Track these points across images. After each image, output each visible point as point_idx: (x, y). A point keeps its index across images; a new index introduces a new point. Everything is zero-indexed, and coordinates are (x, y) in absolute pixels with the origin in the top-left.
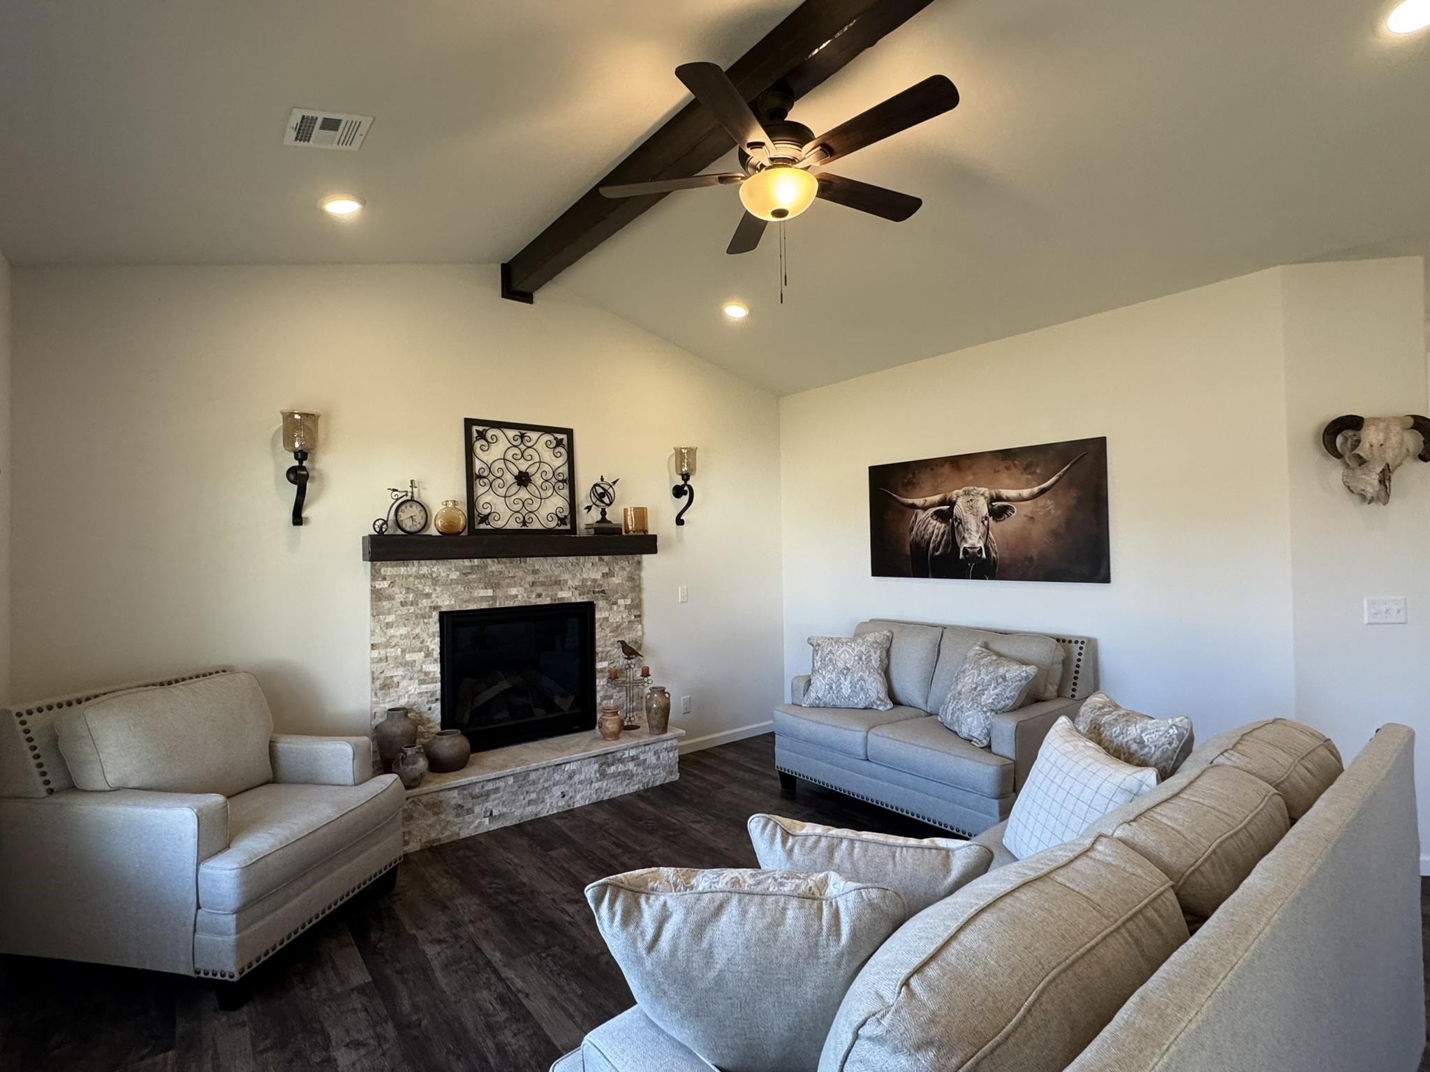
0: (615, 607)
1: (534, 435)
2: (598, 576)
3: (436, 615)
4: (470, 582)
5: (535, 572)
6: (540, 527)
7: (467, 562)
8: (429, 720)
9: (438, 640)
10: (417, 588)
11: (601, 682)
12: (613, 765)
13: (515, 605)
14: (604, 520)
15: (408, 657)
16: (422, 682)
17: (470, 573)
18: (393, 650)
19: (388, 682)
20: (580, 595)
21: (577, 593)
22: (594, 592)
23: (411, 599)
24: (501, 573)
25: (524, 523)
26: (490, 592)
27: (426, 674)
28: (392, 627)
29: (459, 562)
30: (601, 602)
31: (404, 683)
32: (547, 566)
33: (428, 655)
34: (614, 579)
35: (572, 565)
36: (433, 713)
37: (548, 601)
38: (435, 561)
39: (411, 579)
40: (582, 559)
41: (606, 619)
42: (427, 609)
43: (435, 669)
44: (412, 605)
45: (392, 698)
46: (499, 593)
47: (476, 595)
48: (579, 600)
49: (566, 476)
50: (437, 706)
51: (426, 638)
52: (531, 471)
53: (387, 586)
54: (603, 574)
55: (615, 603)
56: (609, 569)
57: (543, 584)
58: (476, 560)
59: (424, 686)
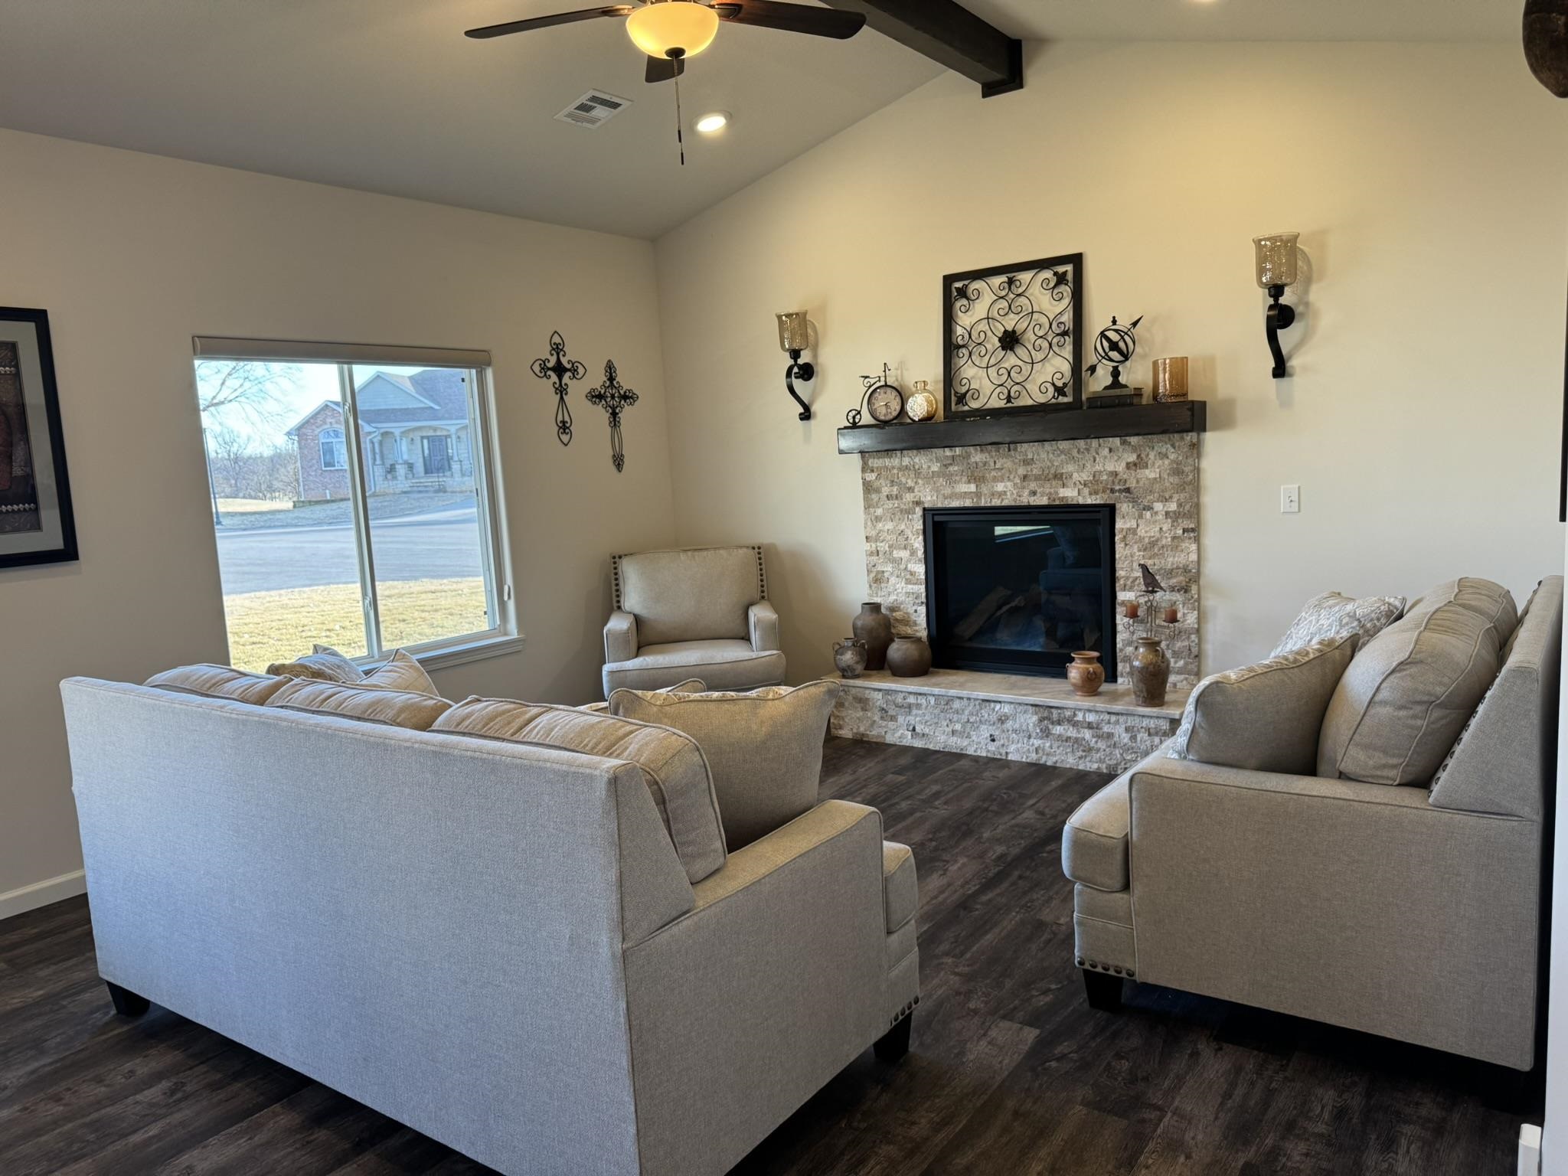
0: (1148, 514)
1: (1025, 277)
2: (1120, 467)
3: (919, 511)
4: (952, 475)
5: (1027, 462)
6: (1030, 402)
7: (948, 452)
8: (915, 624)
9: (921, 538)
10: (901, 481)
11: (1121, 620)
12: (1059, 724)
13: (1003, 504)
14: (1116, 383)
15: (896, 554)
16: (908, 582)
17: (951, 464)
18: (881, 544)
19: (879, 576)
20: (1090, 494)
21: (1086, 491)
22: (1112, 491)
23: (895, 493)
24: (985, 464)
25: (1009, 399)
26: (972, 488)
27: (912, 573)
28: (880, 521)
29: (939, 452)
30: (1125, 505)
31: (893, 580)
32: (1043, 455)
33: (913, 553)
34: (1147, 472)
35: (1078, 452)
36: (919, 616)
37: (1044, 501)
38: (915, 451)
39: (895, 471)
40: (1094, 443)
41: (1134, 531)
42: (911, 504)
43: (920, 569)
44: (897, 498)
45: (883, 594)
46: (984, 489)
47: (957, 490)
48: (1089, 501)
49: (1070, 325)
50: (923, 610)
51: (910, 536)
52: (1020, 328)
53: (874, 478)
54: (1128, 464)
55: (1150, 508)
56: (1139, 456)
57: (1037, 478)
58: (957, 449)
59: (910, 586)
